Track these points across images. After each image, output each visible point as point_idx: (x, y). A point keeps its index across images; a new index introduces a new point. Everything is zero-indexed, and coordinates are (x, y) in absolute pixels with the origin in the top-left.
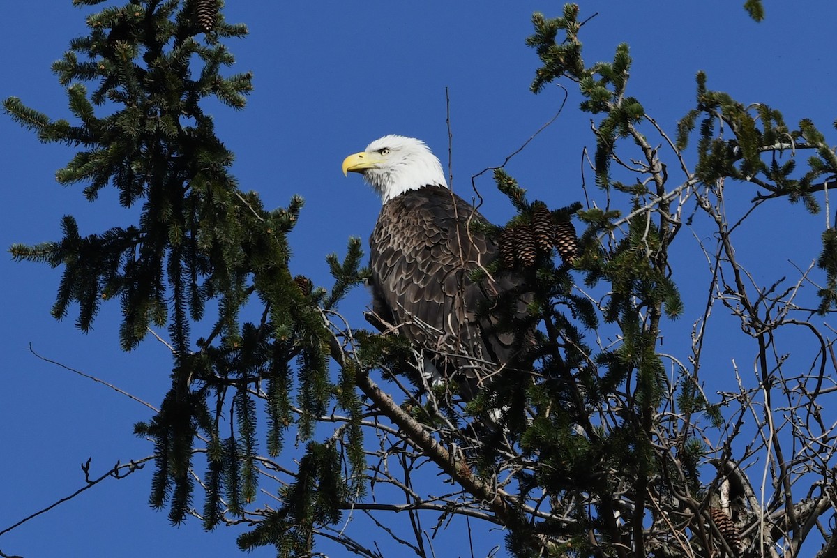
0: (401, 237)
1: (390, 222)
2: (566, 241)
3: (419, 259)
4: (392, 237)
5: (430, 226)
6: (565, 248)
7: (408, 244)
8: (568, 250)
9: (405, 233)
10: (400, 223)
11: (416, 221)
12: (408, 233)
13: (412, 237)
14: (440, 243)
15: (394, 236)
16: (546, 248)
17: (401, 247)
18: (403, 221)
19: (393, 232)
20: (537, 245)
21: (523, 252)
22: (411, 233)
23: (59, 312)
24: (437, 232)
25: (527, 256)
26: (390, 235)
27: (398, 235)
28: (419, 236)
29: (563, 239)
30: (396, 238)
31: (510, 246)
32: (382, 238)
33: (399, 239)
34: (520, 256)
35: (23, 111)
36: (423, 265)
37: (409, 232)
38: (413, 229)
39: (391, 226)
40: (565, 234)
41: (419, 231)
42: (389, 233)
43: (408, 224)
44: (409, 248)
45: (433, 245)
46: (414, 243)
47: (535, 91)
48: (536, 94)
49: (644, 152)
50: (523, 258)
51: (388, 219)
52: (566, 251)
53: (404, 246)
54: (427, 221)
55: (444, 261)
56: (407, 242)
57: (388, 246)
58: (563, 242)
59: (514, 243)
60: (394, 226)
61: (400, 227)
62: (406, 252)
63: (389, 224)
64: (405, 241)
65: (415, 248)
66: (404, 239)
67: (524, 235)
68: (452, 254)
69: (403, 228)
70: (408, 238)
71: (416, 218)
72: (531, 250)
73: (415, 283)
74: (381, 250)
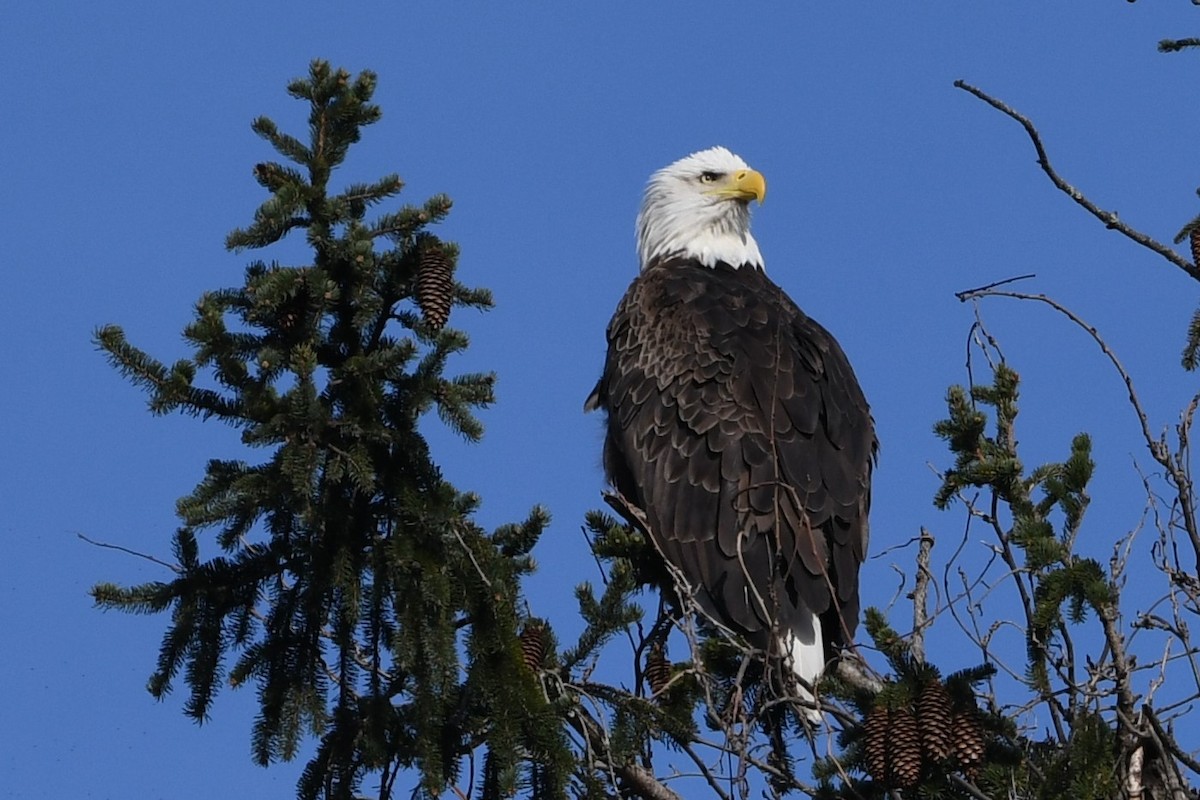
0: (658, 355)
1: (643, 322)
2: (969, 746)
3: (682, 401)
4: (643, 348)
5: (705, 347)
6: (967, 756)
7: (668, 370)
8: (971, 760)
9: (665, 350)
10: (659, 329)
11: (683, 332)
12: (669, 351)
13: (675, 359)
14: (717, 379)
15: (647, 351)
16: (937, 758)
17: (656, 373)
18: (663, 327)
19: (645, 340)
20: (924, 751)
21: (901, 764)
22: (674, 353)
23: (159, 686)
24: (714, 359)
25: (906, 771)
26: (641, 345)
27: (654, 351)
28: (685, 360)
29: (964, 741)
30: (650, 356)
31: (880, 743)
32: (627, 346)
33: (653, 358)
34: (895, 770)
35: (127, 351)
36: (688, 412)
37: (671, 350)
38: (677, 347)
39: (644, 328)
40: (967, 733)
41: (686, 353)
42: (639, 342)
43: (671, 336)
44: (667, 377)
45: (703, 381)
46: (676, 369)
47: (942, 507)
48: (943, 509)
49: (1101, 624)
50: (901, 773)
51: (641, 314)
52: (967, 761)
53: (661, 372)
54: (702, 338)
55: (722, 411)
56: (666, 365)
57: (636, 365)
58: (963, 746)
59: (887, 742)
60: (649, 331)
61: (658, 337)
62: (663, 383)
63: (641, 325)
64: (663, 363)
65: (676, 378)
66: (661, 359)
67: (904, 732)
68: (734, 401)
69: (662, 341)
70: (668, 361)
71: (685, 328)
72: (914, 760)
73: (675, 446)
74: (623, 368)
